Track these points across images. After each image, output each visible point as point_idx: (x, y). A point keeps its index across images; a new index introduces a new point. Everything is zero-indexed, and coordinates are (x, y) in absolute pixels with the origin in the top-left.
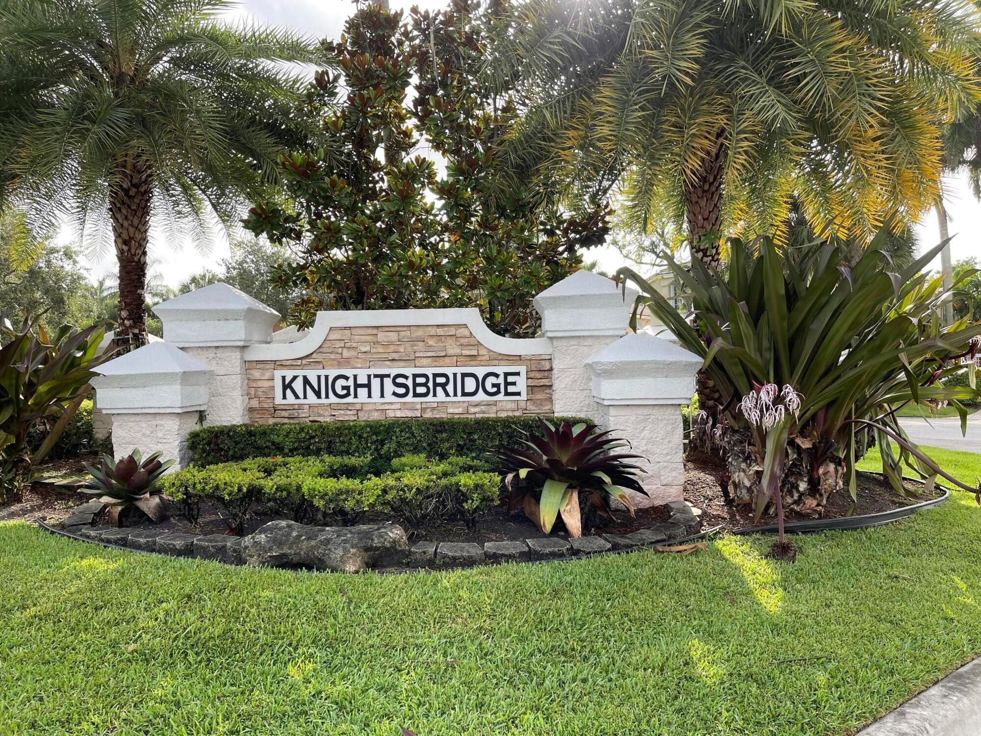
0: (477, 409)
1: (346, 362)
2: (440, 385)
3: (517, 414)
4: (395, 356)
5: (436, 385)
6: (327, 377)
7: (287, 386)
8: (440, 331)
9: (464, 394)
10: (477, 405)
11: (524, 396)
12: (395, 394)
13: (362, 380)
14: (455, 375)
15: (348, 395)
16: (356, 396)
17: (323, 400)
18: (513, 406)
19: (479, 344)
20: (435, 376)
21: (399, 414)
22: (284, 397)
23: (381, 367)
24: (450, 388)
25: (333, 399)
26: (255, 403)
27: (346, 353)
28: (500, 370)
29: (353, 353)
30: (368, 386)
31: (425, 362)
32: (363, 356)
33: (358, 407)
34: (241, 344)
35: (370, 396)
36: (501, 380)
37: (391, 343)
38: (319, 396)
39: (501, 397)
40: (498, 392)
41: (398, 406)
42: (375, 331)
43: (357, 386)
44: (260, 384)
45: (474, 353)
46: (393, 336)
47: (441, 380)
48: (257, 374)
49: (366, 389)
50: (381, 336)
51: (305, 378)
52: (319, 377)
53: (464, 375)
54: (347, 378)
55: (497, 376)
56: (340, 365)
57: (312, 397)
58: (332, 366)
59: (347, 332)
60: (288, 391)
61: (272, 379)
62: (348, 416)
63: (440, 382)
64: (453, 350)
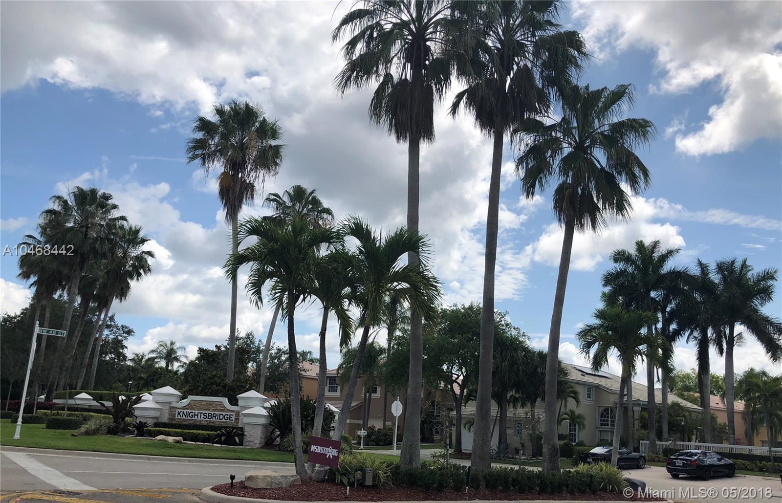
3: (232, 425)
5: (213, 416)
7: (179, 414)
9: (220, 419)
11: (234, 421)
12: (203, 418)
13: (196, 414)
17: (187, 418)
20: (214, 414)
21: (204, 423)
22: (178, 416)
24: (216, 417)
25: (189, 418)
26: (171, 417)
27: (194, 407)
30: (197, 415)
36: (229, 416)
39: (228, 421)
43: (195, 415)
45: (223, 409)
46: (205, 403)
47: (215, 415)
48: (172, 410)
50: (202, 403)
53: (220, 414)
54: (193, 413)
55: (228, 415)
57: (184, 417)
61: (175, 411)
62: (192, 422)
63: (214, 416)
64: (219, 408)
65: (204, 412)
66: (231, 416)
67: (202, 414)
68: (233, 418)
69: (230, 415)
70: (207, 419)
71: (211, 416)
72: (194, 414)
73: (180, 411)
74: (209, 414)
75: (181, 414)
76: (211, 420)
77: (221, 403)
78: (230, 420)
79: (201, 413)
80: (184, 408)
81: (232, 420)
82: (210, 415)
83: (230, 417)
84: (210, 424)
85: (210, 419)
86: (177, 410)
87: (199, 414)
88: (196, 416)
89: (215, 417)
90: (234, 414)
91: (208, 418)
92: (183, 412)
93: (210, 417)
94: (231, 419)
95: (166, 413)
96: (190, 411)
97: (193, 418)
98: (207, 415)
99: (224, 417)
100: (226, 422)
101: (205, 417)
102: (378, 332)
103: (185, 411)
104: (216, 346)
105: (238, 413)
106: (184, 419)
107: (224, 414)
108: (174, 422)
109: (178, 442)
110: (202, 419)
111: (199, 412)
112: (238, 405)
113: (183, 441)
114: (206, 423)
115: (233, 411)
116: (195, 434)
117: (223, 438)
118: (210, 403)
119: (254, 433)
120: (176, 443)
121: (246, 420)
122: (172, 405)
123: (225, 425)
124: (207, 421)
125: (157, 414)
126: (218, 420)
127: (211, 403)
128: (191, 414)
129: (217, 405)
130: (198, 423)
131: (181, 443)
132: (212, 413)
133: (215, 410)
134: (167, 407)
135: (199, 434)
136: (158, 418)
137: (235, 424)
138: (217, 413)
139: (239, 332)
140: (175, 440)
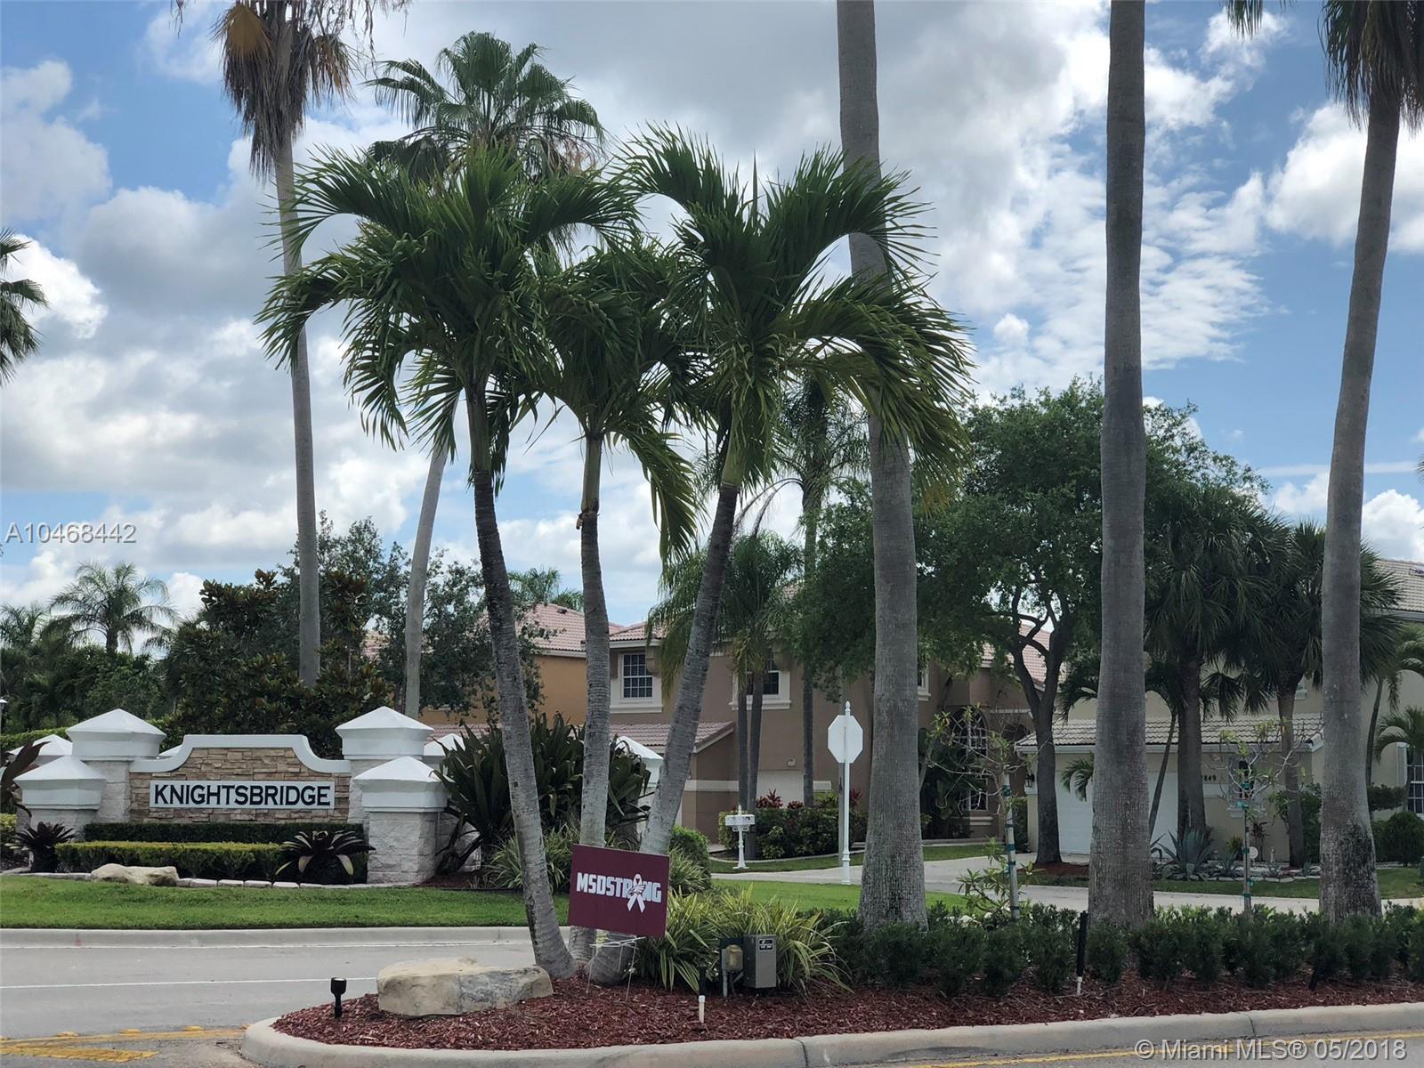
0: (296, 816)
1: (203, 776)
2: (270, 795)
3: (326, 820)
4: (239, 771)
5: (267, 795)
6: (188, 787)
7: (159, 793)
8: (273, 753)
9: (288, 803)
10: (296, 812)
11: (332, 806)
12: (237, 801)
14: (282, 787)
15: (202, 801)
16: (208, 803)
17: (184, 805)
18: (324, 813)
19: (301, 764)
20: (267, 788)
21: (239, 817)
22: (156, 802)
23: (228, 780)
24: (278, 798)
25: (192, 805)
26: (135, 806)
27: (203, 769)
28: (315, 784)
29: (209, 769)
30: (218, 794)
31: (261, 776)
32: (214, 771)
33: (210, 811)
34: (126, 759)
35: (218, 803)
36: (316, 793)
37: (237, 761)
38: (181, 802)
39: (315, 806)
40: (313, 802)
41: (239, 811)
42: (225, 752)
43: (210, 794)
44: (139, 791)
45: (297, 770)
46: (239, 756)
47: (271, 791)
48: (137, 783)
49: (216, 798)
51: (172, 786)
52: (182, 786)
53: (289, 788)
54: (202, 788)
55: (313, 789)
56: (198, 778)
57: (176, 804)
58: (193, 779)
59: (206, 751)
60: (160, 797)
62: (203, 818)
63: (270, 793)
64: (282, 767)
65: (237, 784)
66: (323, 792)
67: (232, 791)
68: (331, 796)
69: (320, 788)
70: (247, 805)
71: (260, 795)
72: (205, 792)
73: (161, 784)
74: (253, 788)
75: (167, 793)
76: (262, 806)
77: (289, 753)
78: (320, 803)
79: (228, 788)
80: (175, 773)
81: (328, 804)
82: (257, 791)
83: (320, 796)
84: (261, 820)
85: (260, 803)
86: (153, 783)
87: (223, 792)
88: (213, 799)
89: (273, 796)
90: (332, 784)
91: (252, 803)
92: (173, 790)
93: (256, 799)
94: (323, 800)
95: (119, 794)
96: (193, 783)
97: (204, 805)
98: (248, 793)
99: (300, 795)
100: (309, 811)
101: (242, 799)
102: (771, 498)
103: (177, 784)
104: (259, 575)
105: (343, 782)
106: (175, 810)
107: (301, 785)
108: (146, 820)
109: (163, 882)
110: (233, 805)
111: (221, 783)
112: (341, 757)
113: (177, 878)
114: (247, 818)
115: (327, 776)
116: (213, 853)
117: (303, 862)
118: (253, 755)
119: (397, 840)
120: (157, 884)
121: (371, 801)
122: (135, 769)
123: (307, 821)
124: (248, 812)
125: (90, 798)
126: (284, 806)
127: (258, 754)
128: (198, 791)
129: (274, 758)
130: (221, 820)
131: (175, 884)
132: (263, 784)
133: (270, 775)
134: (120, 774)
135: (228, 852)
136: (95, 811)
137: (337, 814)
138: (278, 784)
139: (328, 522)
140: (152, 876)
